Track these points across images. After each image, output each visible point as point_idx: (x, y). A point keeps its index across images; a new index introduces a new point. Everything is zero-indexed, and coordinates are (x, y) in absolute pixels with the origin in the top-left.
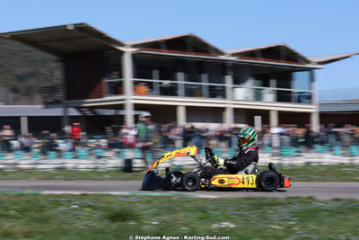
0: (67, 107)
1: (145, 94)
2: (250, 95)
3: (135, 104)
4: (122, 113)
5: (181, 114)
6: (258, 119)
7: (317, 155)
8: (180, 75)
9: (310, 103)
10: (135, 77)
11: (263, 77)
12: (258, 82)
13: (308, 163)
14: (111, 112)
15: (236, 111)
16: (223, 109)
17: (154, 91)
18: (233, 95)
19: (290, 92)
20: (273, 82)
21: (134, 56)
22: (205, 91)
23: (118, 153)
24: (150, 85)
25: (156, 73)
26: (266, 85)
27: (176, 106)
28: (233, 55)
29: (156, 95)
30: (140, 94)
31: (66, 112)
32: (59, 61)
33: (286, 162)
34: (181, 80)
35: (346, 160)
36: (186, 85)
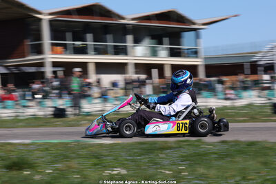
1: (61, 53)
2: (148, 52)
3: (54, 62)
4: (42, 69)
5: (91, 68)
6: (155, 72)
7: (204, 100)
8: (89, 36)
9: (197, 57)
10: (52, 40)
11: (158, 37)
12: (152, 41)
14: (32, 69)
15: (137, 65)
16: (125, 65)
17: (68, 52)
18: (134, 52)
19: (179, 49)
20: (166, 40)
21: (51, 22)
22: (110, 50)
24: (65, 46)
25: (69, 35)
26: (160, 43)
27: (86, 63)
28: (133, 19)
29: (70, 54)
30: (57, 53)
34: (90, 42)
35: (228, 103)
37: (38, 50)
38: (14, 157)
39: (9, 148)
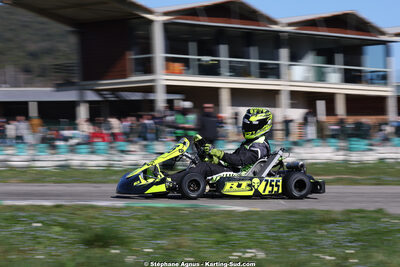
0: (82, 89)
1: (180, 73)
2: (311, 75)
3: (168, 87)
4: (151, 97)
5: (225, 97)
6: (321, 105)
7: (394, 149)
8: (223, 49)
9: (386, 84)
10: (167, 52)
11: (327, 52)
12: (320, 58)
13: (382, 159)
14: (137, 96)
15: (294, 95)
16: (276, 93)
17: (191, 71)
18: (290, 75)
19: (360, 71)
20: (339, 57)
21: (166, 26)
22: (255, 70)
23: (145, 146)
24: (186, 62)
25: (193, 46)
26: (331, 61)
27: (218, 89)
28: (290, 25)
29: (194, 74)
30: (173, 73)
31: (82, 95)
32: (73, 32)
33: (354, 158)
34: (224, 58)
36: (230, 62)
37: (147, 67)
38: (97, 227)
39: (92, 213)
